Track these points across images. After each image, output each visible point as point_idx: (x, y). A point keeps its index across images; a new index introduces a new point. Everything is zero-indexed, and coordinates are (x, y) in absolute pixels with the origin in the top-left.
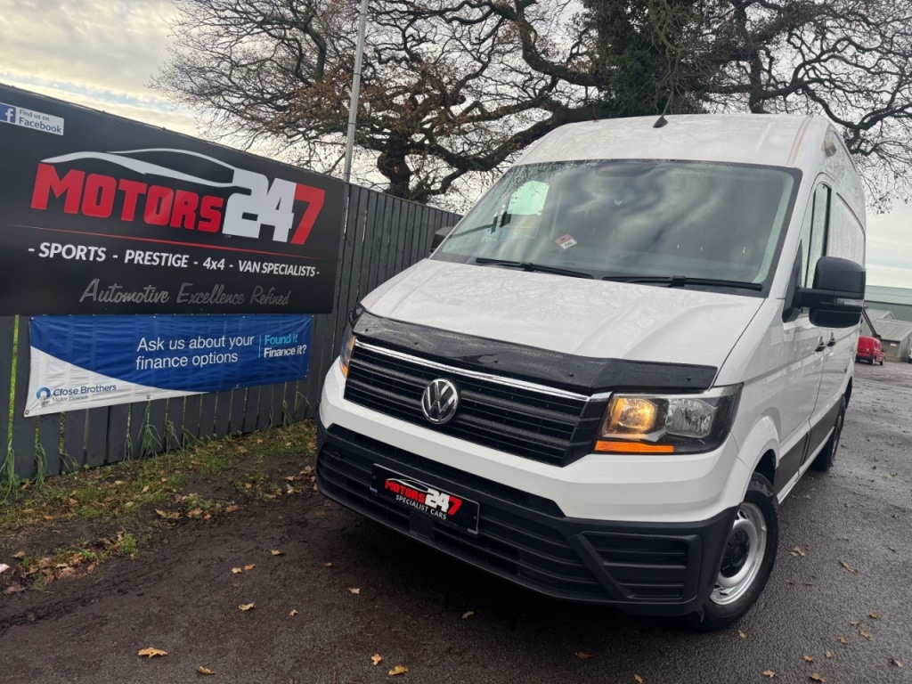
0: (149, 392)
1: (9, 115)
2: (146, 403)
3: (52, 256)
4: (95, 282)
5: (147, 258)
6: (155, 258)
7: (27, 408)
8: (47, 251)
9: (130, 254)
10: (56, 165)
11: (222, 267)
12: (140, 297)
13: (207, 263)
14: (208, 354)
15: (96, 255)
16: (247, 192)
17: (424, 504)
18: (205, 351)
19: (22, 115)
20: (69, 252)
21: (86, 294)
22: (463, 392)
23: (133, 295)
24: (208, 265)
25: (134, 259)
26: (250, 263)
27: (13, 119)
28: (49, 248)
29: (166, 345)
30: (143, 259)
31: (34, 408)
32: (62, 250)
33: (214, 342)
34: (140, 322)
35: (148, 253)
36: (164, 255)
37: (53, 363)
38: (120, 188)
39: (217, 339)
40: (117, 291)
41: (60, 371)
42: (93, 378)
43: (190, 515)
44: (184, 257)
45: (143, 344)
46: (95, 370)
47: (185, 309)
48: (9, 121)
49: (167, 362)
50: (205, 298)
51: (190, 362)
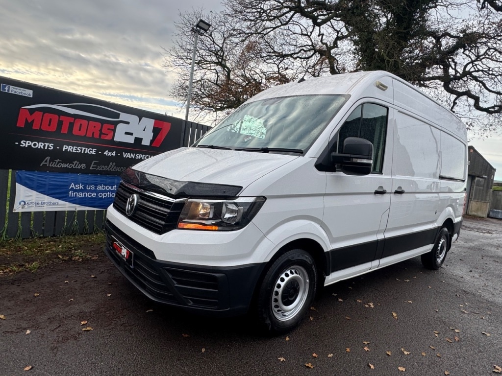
0: (75, 207)
1: (6, 88)
2: (75, 211)
3: (26, 146)
4: (48, 158)
5: (74, 149)
6: (78, 149)
7: (14, 208)
8: (24, 144)
9: (66, 147)
10: (28, 109)
11: (114, 155)
12: (71, 166)
13: (106, 153)
14: (107, 193)
15: (48, 146)
16: (128, 123)
17: (121, 254)
18: (106, 191)
19: (13, 89)
20: (35, 145)
21: (43, 163)
22: (140, 200)
23: (67, 165)
24: (107, 154)
25: (67, 149)
26: (129, 154)
27: (8, 90)
28: (25, 143)
29: (85, 187)
30: (72, 150)
31: (18, 208)
32: (32, 144)
33: (110, 188)
34: (70, 176)
35: (75, 147)
36: (83, 148)
37: (27, 190)
38: (60, 119)
39: (112, 186)
40: (59, 162)
41: (30, 194)
42: (47, 199)
43: (73, 259)
44: (94, 149)
45: (72, 186)
46: (48, 195)
47: (95, 173)
48: (6, 91)
49: (85, 194)
50: (105, 168)
51: (97, 196)
